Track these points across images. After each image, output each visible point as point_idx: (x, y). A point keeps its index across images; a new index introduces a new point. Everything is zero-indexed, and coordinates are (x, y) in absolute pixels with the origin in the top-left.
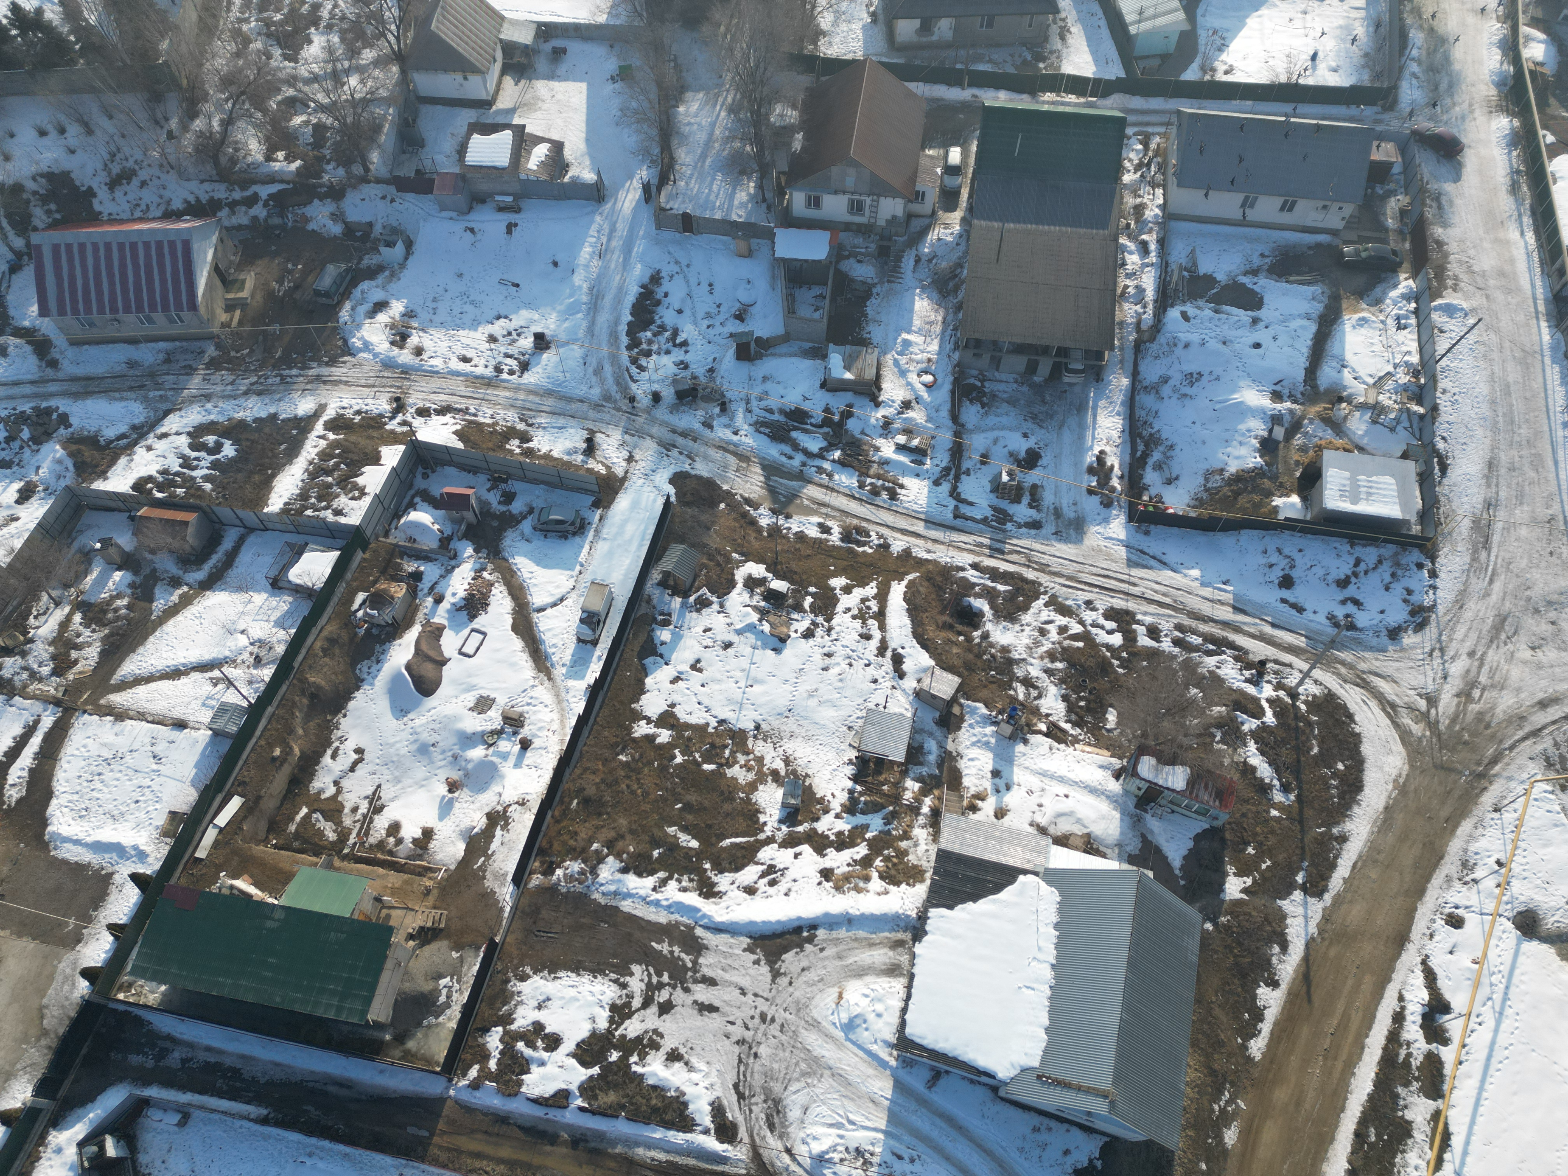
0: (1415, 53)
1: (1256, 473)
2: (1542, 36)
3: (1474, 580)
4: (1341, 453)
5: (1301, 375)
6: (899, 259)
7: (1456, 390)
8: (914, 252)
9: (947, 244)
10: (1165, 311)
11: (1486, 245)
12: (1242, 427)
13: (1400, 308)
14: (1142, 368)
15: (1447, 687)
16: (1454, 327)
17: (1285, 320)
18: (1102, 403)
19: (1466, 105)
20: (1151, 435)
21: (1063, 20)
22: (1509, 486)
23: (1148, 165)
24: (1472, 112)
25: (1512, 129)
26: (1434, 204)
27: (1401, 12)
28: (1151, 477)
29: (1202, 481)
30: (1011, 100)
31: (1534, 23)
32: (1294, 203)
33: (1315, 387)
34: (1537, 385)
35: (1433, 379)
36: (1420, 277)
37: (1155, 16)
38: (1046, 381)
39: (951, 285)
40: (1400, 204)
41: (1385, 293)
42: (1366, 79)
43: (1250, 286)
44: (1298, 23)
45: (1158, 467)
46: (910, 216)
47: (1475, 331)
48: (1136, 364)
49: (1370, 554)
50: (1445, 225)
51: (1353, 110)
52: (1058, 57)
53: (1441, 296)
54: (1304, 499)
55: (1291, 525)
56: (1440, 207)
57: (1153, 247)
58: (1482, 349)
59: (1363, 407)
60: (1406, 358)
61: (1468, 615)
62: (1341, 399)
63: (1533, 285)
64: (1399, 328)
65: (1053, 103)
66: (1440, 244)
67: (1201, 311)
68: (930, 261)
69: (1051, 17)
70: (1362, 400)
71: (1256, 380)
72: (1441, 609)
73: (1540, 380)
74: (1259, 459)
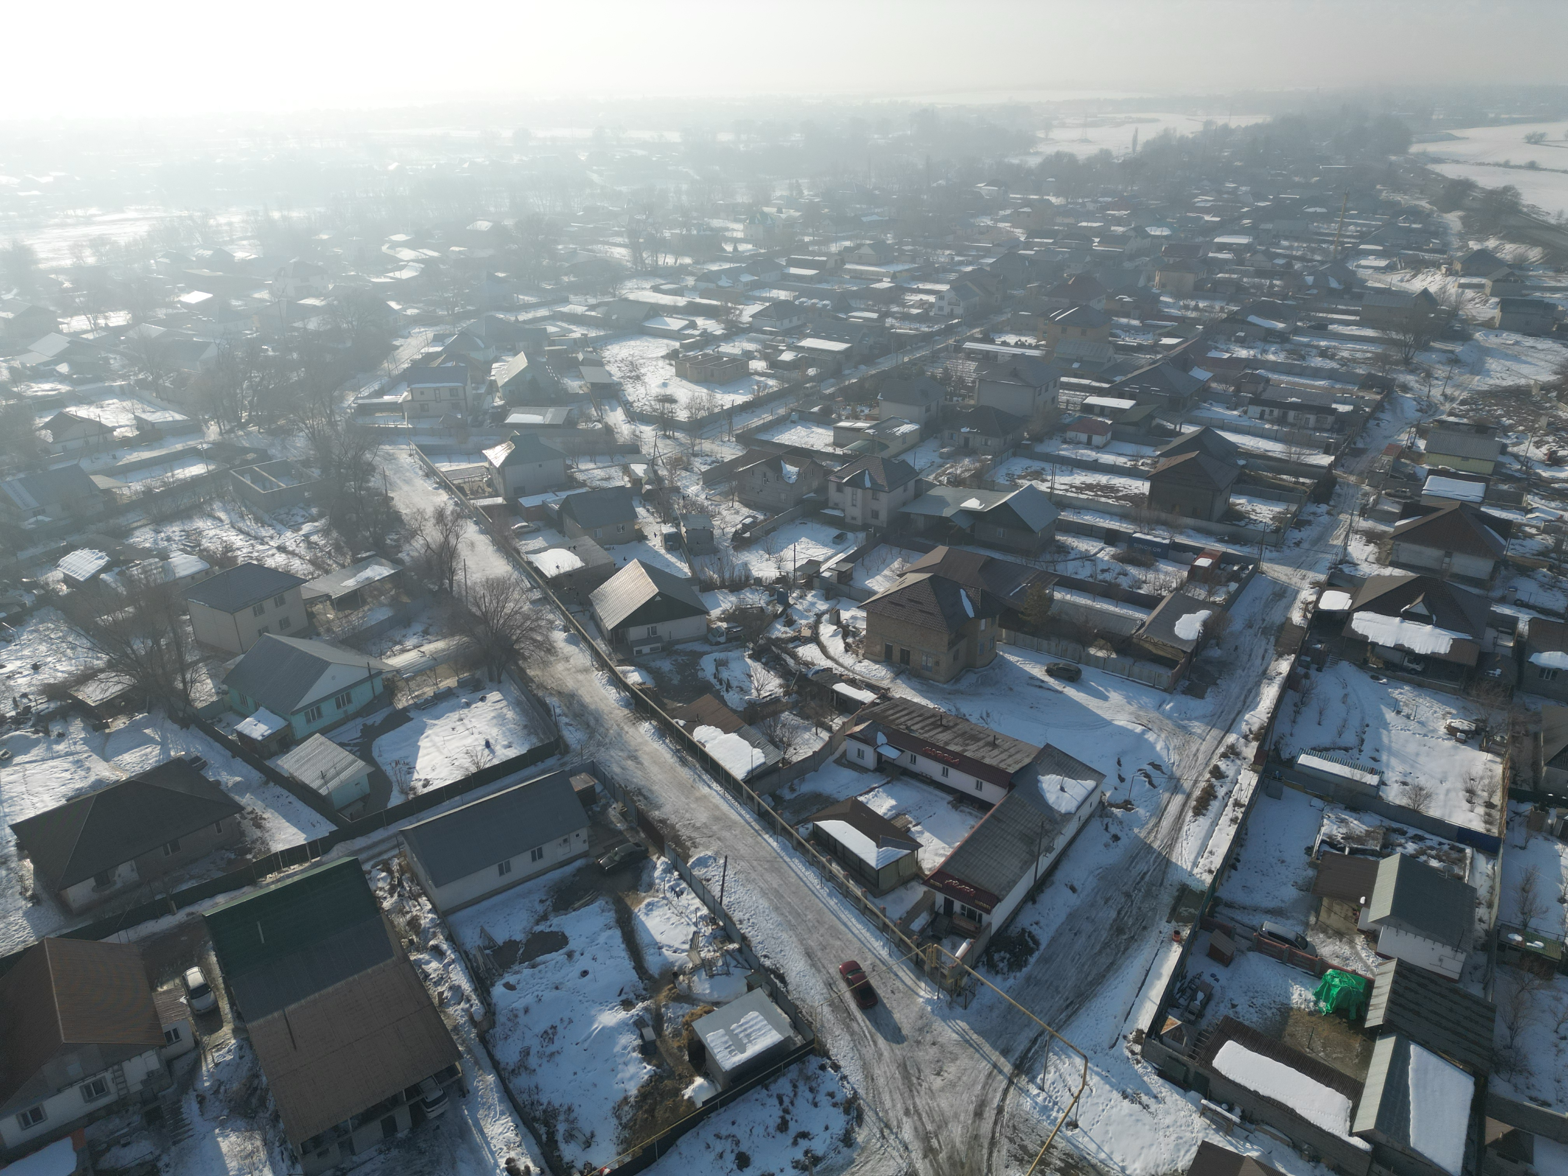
0: (558, 711)
1: (655, 1080)
2: (632, 668)
3: (864, 1051)
4: (705, 1017)
5: (633, 975)
6: (176, 1111)
7: (746, 917)
8: (192, 1095)
9: (228, 1064)
10: (489, 993)
11: (693, 806)
12: (617, 1049)
13: (669, 881)
14: (498, 1055)
15: (914, 1155)
16: (713, 872)
17: (592, 940)
18: (481, 1114)
19: (615, 727)
20: (545, 1111)
21: (252, 812)
22: (831, 962)
23: (400, 884)
24: (622, 729)
25: (654, 727)
26: (641, 798)
27: (531, 691)
28: (569, 1152)
29: (615, 1121)
30: (232, 899)
31: (621, 663)
32: (540, 850)
33: (651, 978)
34: (793, 879)
35: (727, 918)
36: (666, 851)
37: (338, 774)
38: (412, 1130)
39: (254, 1101)
40: (618, 810)
41: (651, 877)
42: (535, 742)
43: (548, 930)
44: (460, 728)
45: (570, 1137)
46: (169, 1063)
47: (729, 867)
48: (491, 1056)
49: (783, 1085)
50: (658, 807)
51: (541, 766)
52: (263, 843)
53: (690, 857)
54: (705, 1075)
55: (712, 1106)
56: (646, 798)
57: (445, 946)
58: (742, 876)
59: (695, 970)
60: (699, 914)
61: (881, 1081)
62: (676, 975)
63: (740, 815)
64: (678, 896)
65: (278, 881)
66: (663, 822)
67: (521, 975)
68: (217, 1092)
69: (237, 816)
70: (691, 965)
71: (603, 1003)
72: (861, 1092)
73: (793, 874)
74: (649, 1067)
